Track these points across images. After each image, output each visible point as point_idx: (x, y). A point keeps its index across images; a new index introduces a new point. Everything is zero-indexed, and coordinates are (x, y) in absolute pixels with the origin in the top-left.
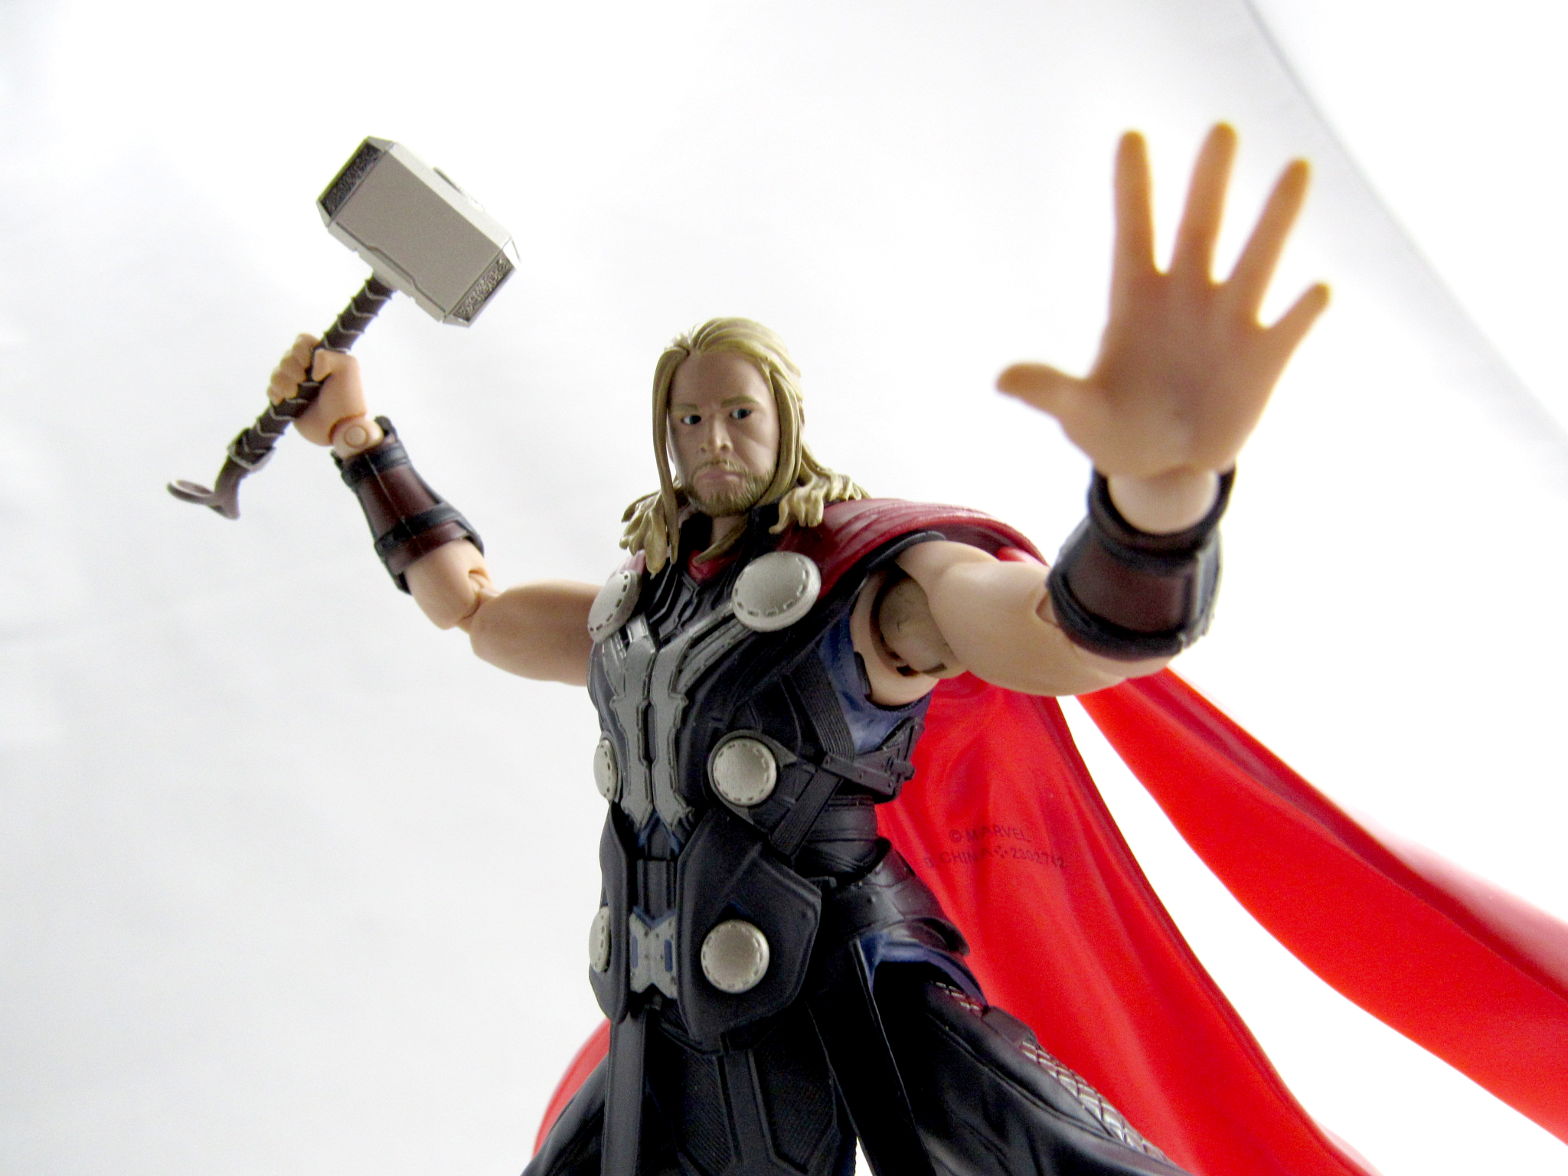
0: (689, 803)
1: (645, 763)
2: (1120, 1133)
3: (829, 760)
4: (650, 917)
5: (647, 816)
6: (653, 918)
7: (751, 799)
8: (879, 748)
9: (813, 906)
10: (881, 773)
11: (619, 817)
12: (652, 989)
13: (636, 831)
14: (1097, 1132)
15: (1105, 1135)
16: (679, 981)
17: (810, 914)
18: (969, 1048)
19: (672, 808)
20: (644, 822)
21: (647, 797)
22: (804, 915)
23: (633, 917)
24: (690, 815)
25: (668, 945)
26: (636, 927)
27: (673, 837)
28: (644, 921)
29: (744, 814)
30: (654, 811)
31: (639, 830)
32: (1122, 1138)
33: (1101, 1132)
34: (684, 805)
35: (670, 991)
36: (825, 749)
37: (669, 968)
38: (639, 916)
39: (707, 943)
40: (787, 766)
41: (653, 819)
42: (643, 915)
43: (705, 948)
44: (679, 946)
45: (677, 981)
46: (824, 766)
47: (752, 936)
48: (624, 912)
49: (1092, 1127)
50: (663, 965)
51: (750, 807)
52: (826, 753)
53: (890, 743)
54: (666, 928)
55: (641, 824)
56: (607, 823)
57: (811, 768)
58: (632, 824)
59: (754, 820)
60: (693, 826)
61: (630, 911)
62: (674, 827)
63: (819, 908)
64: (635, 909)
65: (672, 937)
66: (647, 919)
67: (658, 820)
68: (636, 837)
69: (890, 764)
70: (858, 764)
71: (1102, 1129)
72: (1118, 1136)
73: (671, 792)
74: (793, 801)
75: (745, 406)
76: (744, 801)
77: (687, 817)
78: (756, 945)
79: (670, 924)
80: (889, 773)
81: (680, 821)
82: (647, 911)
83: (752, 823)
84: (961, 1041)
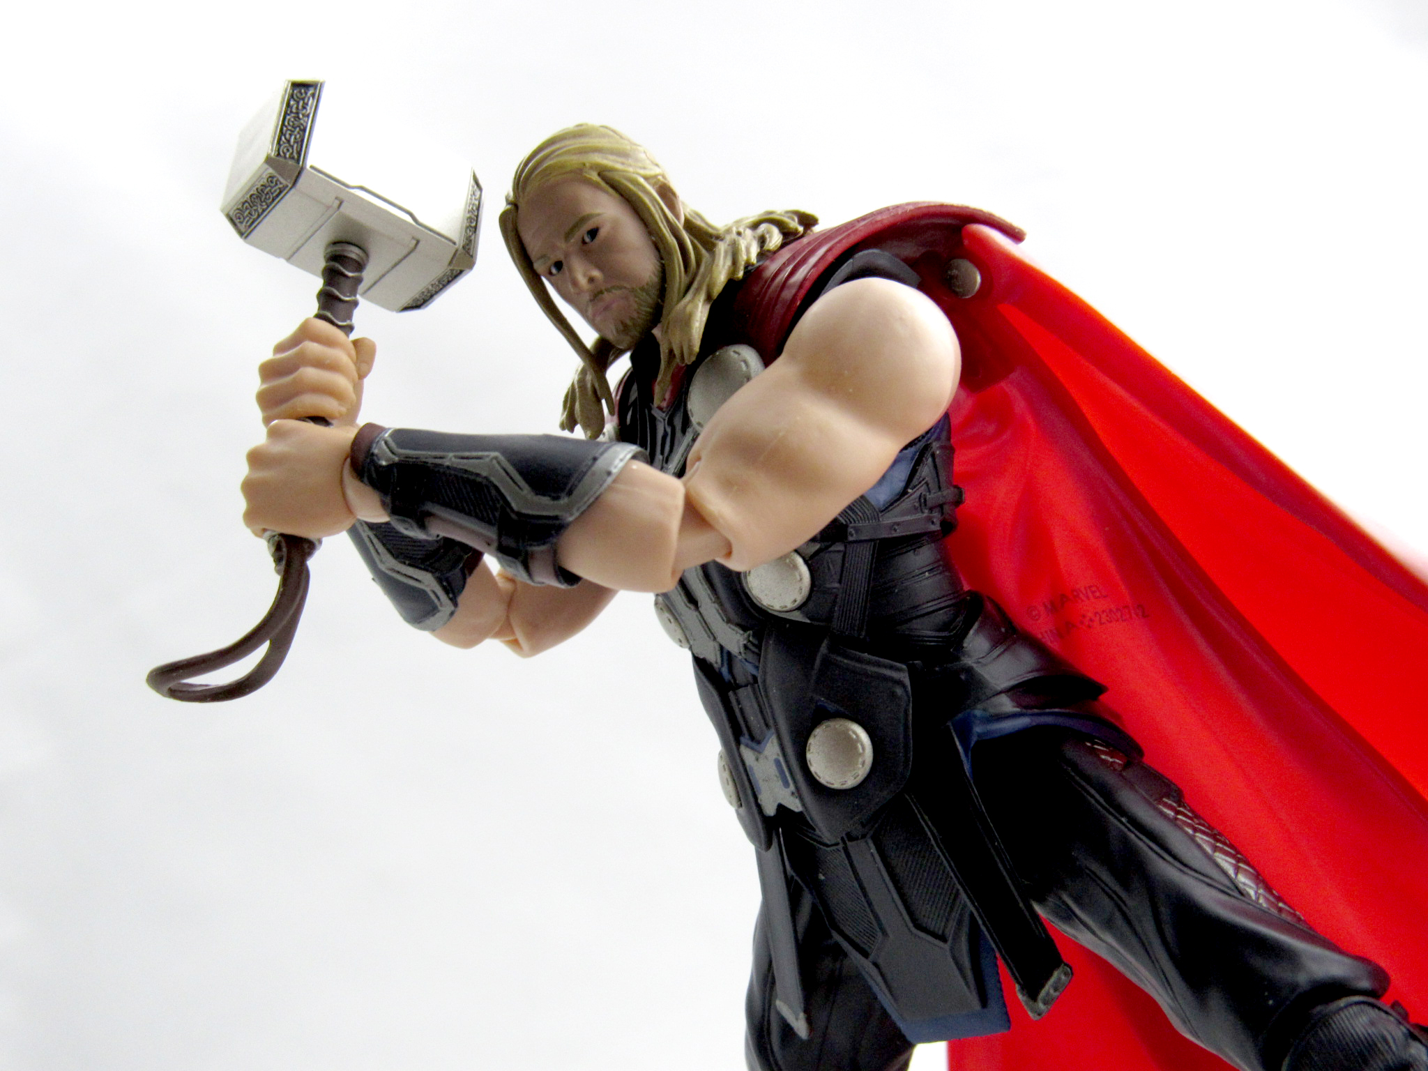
0: (744, 629)
1: (692, 607)
2: (1252, 893)
3: (853, 532)
4: (756, 741)
5: (718, 653)
6: (759, 742)
7: (795, 601)
8: (904, 493)
9: (900, 683)
10: (919, 516)
11: (701, 664)
12: (781, 808)
13: (717, 670)
14: (1226, 890)
15: (1236, 894)
16: (798, 793)
17: (899, 691)
18: (1102, 800)
19: (734, 640)
20: (719, 660)
21: (709, 637)
22: (893, 694)
23: (743, 748)
24: (751, 639)
25: (777, 762)
26: (748, 755)
27: (747, 664)
28: (752, 749)
29: (798, 617)
30: (722, 648)
31: (720, 669)
32: (1254, 898)
33: (1232, 890)
34: (742, 632)
35: (795, 805)
36: (844, 523)
37: (786, 784)
38: (747, 746)
39: (809, 750)
40: (812, 557)
41: (725, 655)
42: (750, 742)
43: (809, 756)
44: (787, 762)
45: (796, 794)
46: (851, 539)
47: (848, 730)
48: (733, 745)
49: (1222, 884)
50: (780, 783)
51: (799, 608)
52: (847, 526)
53: (915, 481)
54: (772, 749)
55: (716, 663)
56: (695, 671)
57: (839, 547)
58: (711, 666)
59: (809, 618)
60: (759, 647)
61: (738, 743)
62: (743, 655)
63: (907, 682)
64: (742, 739)
65: (778, 755)
66: (754, 745)
67: (729, 653)
68: (720, 674)
69: (923, 502)
70: (888, 519)
71: (1233, 888)
72: (1250, 897)
73: (725, 624)
74: (837, 585)
75: (589, 225)
76: (790, 606)
77: (749, 641)
78: (854, 737)
79: (772, 743)
80: (926, 511)
81: (746, 647)
82: (752, 738)
83: (808, 621)
84: (1093, 791)
